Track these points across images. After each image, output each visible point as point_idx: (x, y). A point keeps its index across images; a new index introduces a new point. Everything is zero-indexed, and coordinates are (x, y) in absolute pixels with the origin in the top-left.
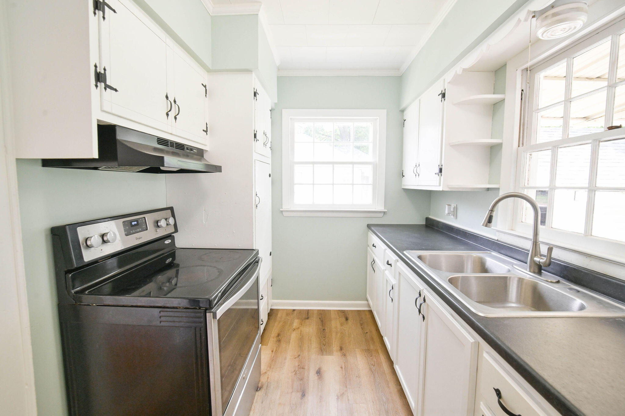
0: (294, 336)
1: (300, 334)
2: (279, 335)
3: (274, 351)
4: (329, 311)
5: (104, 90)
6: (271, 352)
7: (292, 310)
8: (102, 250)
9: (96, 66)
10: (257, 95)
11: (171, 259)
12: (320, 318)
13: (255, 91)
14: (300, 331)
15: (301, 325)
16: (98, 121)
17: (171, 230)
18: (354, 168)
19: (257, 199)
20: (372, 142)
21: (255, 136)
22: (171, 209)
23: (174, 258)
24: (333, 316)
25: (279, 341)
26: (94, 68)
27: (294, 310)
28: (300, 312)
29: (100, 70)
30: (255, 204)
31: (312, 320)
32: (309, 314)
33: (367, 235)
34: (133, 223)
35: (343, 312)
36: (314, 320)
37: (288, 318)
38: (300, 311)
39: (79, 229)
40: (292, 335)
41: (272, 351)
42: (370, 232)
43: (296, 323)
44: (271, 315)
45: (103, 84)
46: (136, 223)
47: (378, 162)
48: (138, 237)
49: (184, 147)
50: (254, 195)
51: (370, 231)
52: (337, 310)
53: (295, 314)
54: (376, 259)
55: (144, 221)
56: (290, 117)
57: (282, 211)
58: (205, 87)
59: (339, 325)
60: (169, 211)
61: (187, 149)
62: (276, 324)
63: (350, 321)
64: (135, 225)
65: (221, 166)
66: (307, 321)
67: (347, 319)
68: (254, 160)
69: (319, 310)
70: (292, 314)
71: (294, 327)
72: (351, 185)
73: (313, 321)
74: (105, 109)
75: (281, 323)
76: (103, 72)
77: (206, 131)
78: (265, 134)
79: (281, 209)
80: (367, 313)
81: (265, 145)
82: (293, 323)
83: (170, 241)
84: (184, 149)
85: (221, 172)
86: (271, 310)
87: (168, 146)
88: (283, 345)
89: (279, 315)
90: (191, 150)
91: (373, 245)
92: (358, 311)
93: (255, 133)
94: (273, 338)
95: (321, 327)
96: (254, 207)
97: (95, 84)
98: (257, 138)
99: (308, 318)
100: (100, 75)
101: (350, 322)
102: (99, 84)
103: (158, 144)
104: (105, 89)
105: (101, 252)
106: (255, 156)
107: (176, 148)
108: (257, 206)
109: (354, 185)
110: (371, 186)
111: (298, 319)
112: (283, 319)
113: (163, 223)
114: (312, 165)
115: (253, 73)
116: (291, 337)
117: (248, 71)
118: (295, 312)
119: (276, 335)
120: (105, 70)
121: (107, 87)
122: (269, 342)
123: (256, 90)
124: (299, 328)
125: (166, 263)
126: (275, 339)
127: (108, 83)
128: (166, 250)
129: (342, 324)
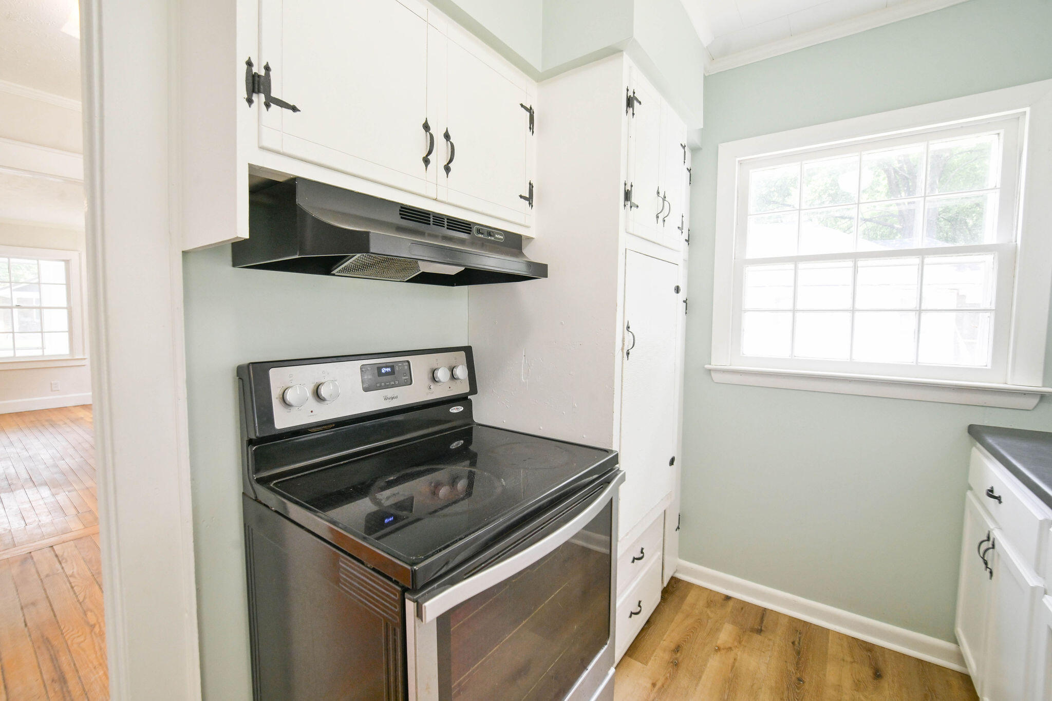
0: (714, 665)
1: (730, 668)
2: (677, 649)
3: (657, 687)
4: (826, 631)
5: (264, 107)
6: (649, 685)
7: (723, 597)
8: (312, 412)
9: (249, 64)
10: (636, 103)
11: (462, 442)
12: (793, 643)
13: (631, 94)
14: (732, 660)
15: (740, 642)
16: (251, 167)
17: (464, 388)
18: (925, 267)
19: (629, 337)
20: (998, 186)
21: (627, 196)
22: (468, 350)
23: (469, 441)
24: (833, 648)
25: (676, 664)
26: (245, 67)
27: (728, 598)
28: (742, 609)
29: (258, 69)
30: (622, 349)
31: (770, 640)
32: (764, 622)
33: (968, 457)
34: (384, 370)
35: (869, 648)
36: (777, 640)
37: (709, 612)
38: (744, 606)
39: (273, 372)
40: (710, 660)
41: (654, 685)
42: (978, 448)
43: (726, 634)
44: (672, 593)
45: (262, 96)
46: (388, 370)
47: (1019, 242)
48: (389, 396)
49: (471, 228)
50: (619, 328)
51: (979, 445)
52: (848, 637)
53: (729, 609)
54: (997, 534)
55: (406, 367)
56: (738, 159)
57: (709, 371)
58: (530, 110)
59: (847, 684)
60: (463, 353)
61: (479, 231)
62: (679, 617)
63: (886, 685)
64: (387, 374)
65: (546, 265)
66: (757, 638)
67: (878, 675)
68: (621, 251)
69: (793, 620)
70: (723, 606)
71: (719, 642)
72: (914, 313)
73: (771, 643)
74: (265, 144)
75: (690, 621)
76: (262, 73)
77: (529, 199)
78: (662, 195)
79: (707, 366)
80: (955, 682)
81: (661, 219)
82: (718, 630)
83: (461, 409)
84: (471, 231)
85: (546, 276)
86: (674, 581)
87: (430, 224)
88: (683, 680)
89: (691, 598)
90: (489, 234)
91: (991, 491)
92: (920, 662)
93: (628, 188)
94: (665, 651)
95: (792, 668)
96: (618, 354)
97: (246, 96)
98: (633, 201)
99: (760, 631)
100: (257, 79)
101: (888, 687)
102: (255, 97)
103: (402, 218)
104: (267, 106)
105: (311, 416)
106: (624, 240)
107: (448, 228)
108: (628, 354)
109: (923, 315)
110: (988, 314)
111: (734, 623)
112: (697, 612)
113: (443, 374)
114: (792, 266)
115: (624, 53)
116: (705, 665)
117: (612, 52)
118: (731, 603)
119: (673, 646)
120: (267, 68)
121: (270, 101)
122: (652, 658)
123: (634, 93)
124: (730, 649)
125: (451, 447)
126: (667, 656)
127: (274, 94)
128: (452, 423)
129: (858, 685)
